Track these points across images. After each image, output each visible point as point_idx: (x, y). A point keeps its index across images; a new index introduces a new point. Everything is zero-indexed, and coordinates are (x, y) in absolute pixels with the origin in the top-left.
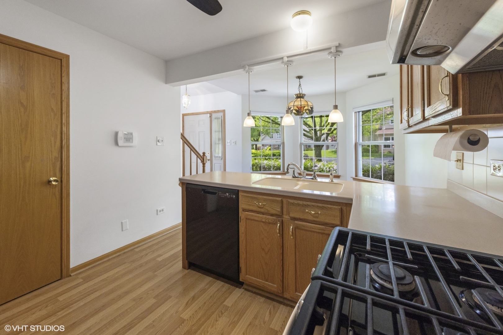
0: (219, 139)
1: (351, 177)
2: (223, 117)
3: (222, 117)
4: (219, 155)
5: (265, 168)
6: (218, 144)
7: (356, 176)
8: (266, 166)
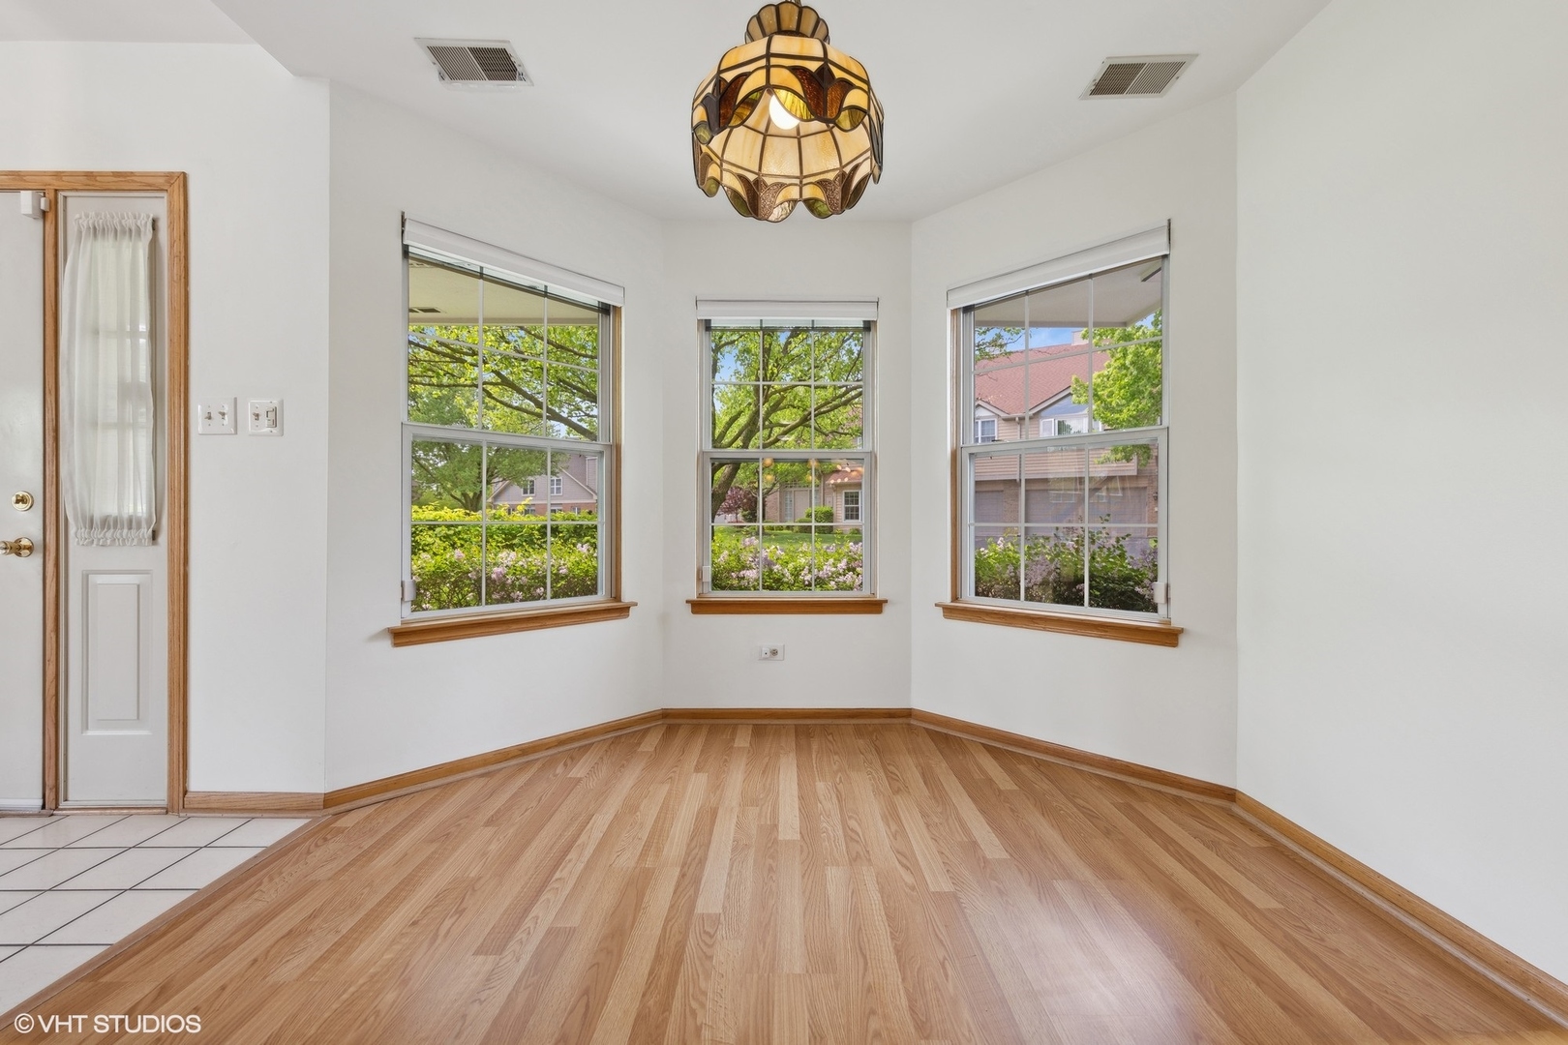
0: (125, 391)
1: (936, 605)
2: (171, 225)
3: (163, 225)
4: (129, 510)
5: (504, 585)
6: (121, 426)
7: (955, 598)
8: (510, 578)
